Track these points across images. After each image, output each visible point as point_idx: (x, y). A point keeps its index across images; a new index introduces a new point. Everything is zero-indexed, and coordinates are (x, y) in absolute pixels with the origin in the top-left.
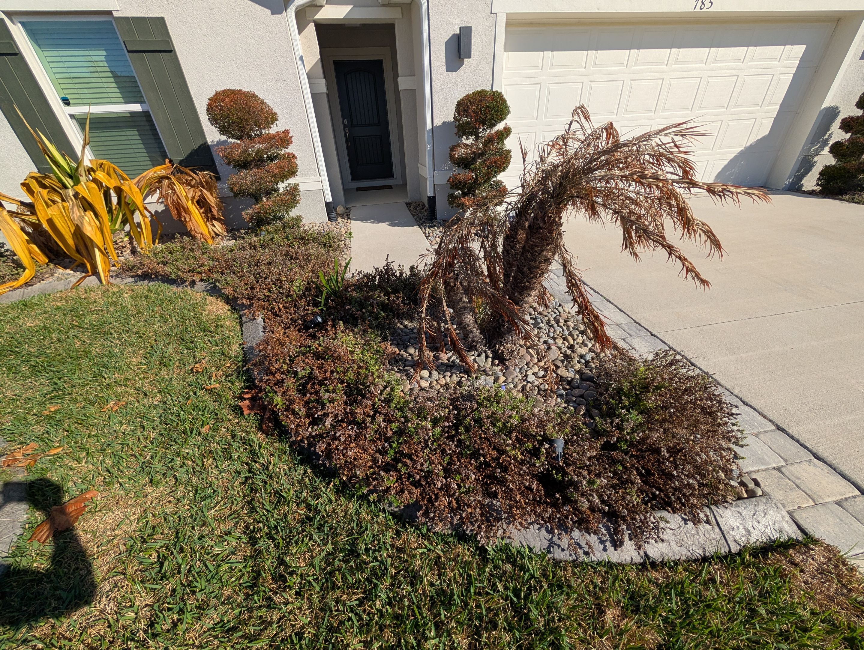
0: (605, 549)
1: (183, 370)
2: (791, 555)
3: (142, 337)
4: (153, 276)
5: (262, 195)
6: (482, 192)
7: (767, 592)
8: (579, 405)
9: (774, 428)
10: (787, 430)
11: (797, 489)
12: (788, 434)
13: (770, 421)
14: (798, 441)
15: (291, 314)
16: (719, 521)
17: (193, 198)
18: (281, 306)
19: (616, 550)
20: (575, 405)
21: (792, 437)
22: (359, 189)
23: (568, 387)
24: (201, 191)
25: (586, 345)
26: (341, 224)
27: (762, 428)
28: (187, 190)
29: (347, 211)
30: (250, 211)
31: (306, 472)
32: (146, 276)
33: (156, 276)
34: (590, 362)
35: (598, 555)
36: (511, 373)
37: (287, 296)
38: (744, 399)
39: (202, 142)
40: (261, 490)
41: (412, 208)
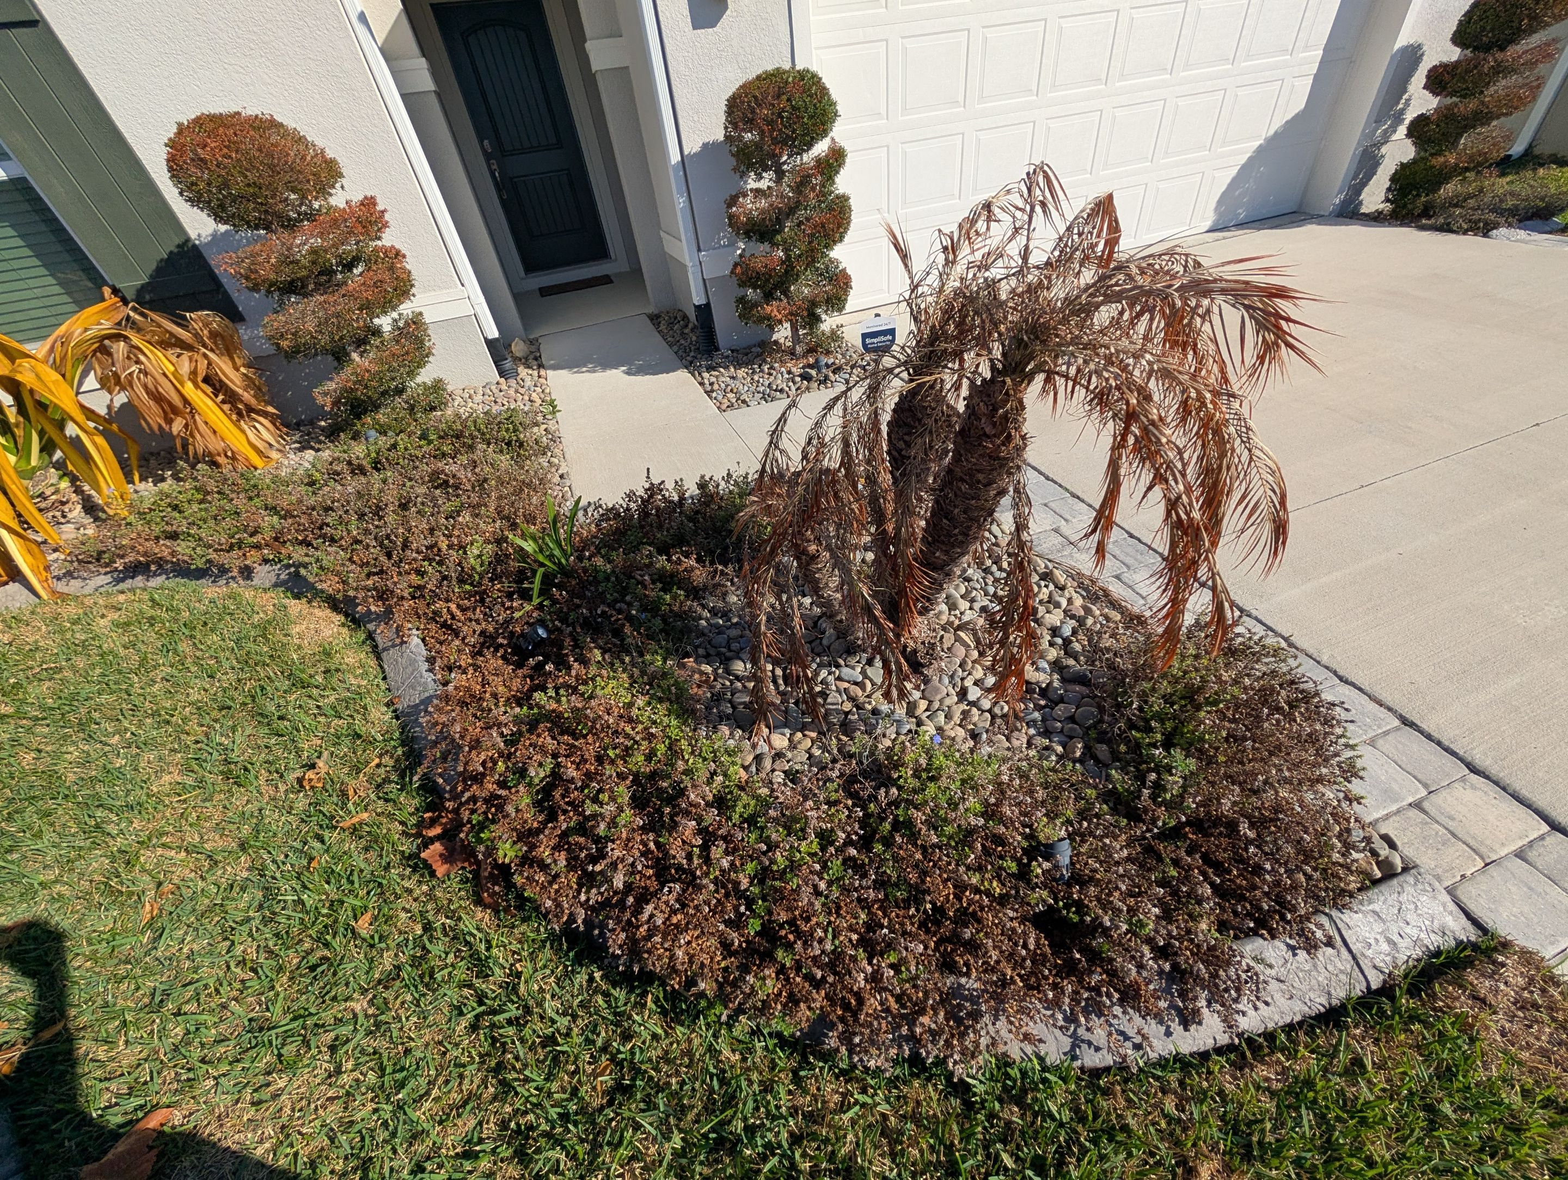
0: (1168, 1033)
1: (282, 788)
2: (1471, 984)
3: (168, 722)
4: (153, 568)
5: (349, 348)
6: (803, 289)
7: (1449, 1068)
8: (1071, 738)
9: (1397, 723)
10: (1419, 723)
11: (1453, 840)
12: (1421, 732)
13: (1390, 709)
14: (1439, 743)
15: (478, 623)
16: (1346, 937)
17: (194, 373)
18: (453, 607)
19: (1186, 1029)
20: (1064, 739)
21: (1429, 737)
22: (545, 292)
23: (1043, 703)
24: (205, 356)
25: (1057, 605)
26: (528, 383)
27: (1379, 726)
28: (174, 359)
29: (533, 348)
30: (331, 386)
31: (591, 979)
32: (135, 569)
33: (160, 566)
34: (1071, 642)
35: (1160, 1047)
36: (937, 690)
37: (461, 581)
38: (1341, 673)
39: (177, 241)
40: (513, 1043)
41: (662, 327)
